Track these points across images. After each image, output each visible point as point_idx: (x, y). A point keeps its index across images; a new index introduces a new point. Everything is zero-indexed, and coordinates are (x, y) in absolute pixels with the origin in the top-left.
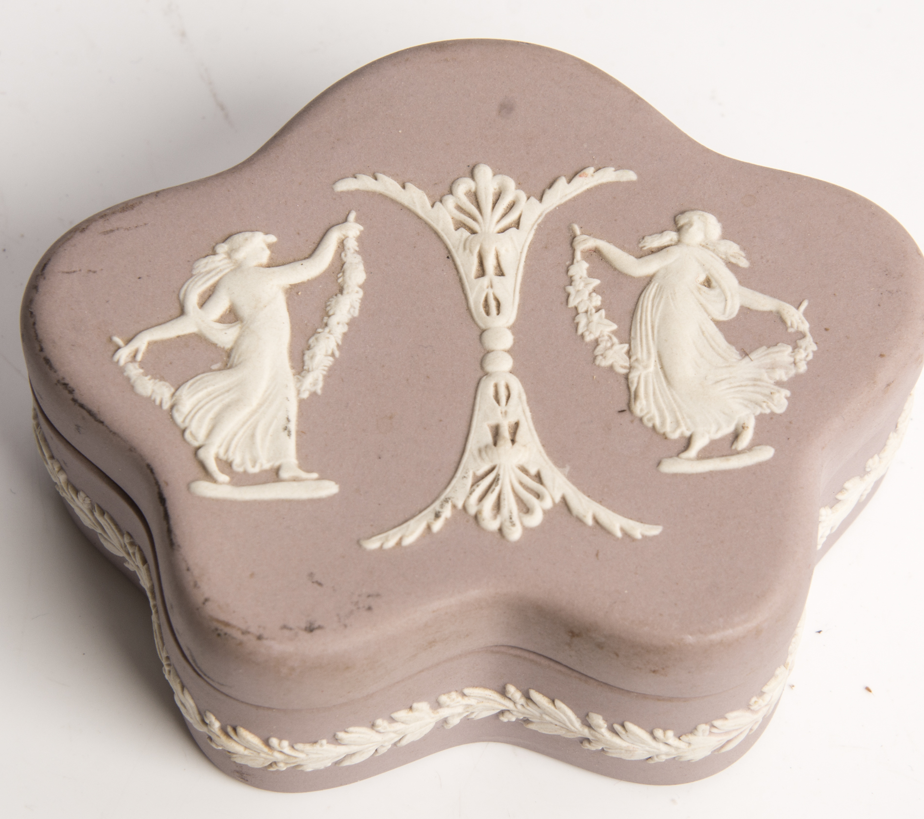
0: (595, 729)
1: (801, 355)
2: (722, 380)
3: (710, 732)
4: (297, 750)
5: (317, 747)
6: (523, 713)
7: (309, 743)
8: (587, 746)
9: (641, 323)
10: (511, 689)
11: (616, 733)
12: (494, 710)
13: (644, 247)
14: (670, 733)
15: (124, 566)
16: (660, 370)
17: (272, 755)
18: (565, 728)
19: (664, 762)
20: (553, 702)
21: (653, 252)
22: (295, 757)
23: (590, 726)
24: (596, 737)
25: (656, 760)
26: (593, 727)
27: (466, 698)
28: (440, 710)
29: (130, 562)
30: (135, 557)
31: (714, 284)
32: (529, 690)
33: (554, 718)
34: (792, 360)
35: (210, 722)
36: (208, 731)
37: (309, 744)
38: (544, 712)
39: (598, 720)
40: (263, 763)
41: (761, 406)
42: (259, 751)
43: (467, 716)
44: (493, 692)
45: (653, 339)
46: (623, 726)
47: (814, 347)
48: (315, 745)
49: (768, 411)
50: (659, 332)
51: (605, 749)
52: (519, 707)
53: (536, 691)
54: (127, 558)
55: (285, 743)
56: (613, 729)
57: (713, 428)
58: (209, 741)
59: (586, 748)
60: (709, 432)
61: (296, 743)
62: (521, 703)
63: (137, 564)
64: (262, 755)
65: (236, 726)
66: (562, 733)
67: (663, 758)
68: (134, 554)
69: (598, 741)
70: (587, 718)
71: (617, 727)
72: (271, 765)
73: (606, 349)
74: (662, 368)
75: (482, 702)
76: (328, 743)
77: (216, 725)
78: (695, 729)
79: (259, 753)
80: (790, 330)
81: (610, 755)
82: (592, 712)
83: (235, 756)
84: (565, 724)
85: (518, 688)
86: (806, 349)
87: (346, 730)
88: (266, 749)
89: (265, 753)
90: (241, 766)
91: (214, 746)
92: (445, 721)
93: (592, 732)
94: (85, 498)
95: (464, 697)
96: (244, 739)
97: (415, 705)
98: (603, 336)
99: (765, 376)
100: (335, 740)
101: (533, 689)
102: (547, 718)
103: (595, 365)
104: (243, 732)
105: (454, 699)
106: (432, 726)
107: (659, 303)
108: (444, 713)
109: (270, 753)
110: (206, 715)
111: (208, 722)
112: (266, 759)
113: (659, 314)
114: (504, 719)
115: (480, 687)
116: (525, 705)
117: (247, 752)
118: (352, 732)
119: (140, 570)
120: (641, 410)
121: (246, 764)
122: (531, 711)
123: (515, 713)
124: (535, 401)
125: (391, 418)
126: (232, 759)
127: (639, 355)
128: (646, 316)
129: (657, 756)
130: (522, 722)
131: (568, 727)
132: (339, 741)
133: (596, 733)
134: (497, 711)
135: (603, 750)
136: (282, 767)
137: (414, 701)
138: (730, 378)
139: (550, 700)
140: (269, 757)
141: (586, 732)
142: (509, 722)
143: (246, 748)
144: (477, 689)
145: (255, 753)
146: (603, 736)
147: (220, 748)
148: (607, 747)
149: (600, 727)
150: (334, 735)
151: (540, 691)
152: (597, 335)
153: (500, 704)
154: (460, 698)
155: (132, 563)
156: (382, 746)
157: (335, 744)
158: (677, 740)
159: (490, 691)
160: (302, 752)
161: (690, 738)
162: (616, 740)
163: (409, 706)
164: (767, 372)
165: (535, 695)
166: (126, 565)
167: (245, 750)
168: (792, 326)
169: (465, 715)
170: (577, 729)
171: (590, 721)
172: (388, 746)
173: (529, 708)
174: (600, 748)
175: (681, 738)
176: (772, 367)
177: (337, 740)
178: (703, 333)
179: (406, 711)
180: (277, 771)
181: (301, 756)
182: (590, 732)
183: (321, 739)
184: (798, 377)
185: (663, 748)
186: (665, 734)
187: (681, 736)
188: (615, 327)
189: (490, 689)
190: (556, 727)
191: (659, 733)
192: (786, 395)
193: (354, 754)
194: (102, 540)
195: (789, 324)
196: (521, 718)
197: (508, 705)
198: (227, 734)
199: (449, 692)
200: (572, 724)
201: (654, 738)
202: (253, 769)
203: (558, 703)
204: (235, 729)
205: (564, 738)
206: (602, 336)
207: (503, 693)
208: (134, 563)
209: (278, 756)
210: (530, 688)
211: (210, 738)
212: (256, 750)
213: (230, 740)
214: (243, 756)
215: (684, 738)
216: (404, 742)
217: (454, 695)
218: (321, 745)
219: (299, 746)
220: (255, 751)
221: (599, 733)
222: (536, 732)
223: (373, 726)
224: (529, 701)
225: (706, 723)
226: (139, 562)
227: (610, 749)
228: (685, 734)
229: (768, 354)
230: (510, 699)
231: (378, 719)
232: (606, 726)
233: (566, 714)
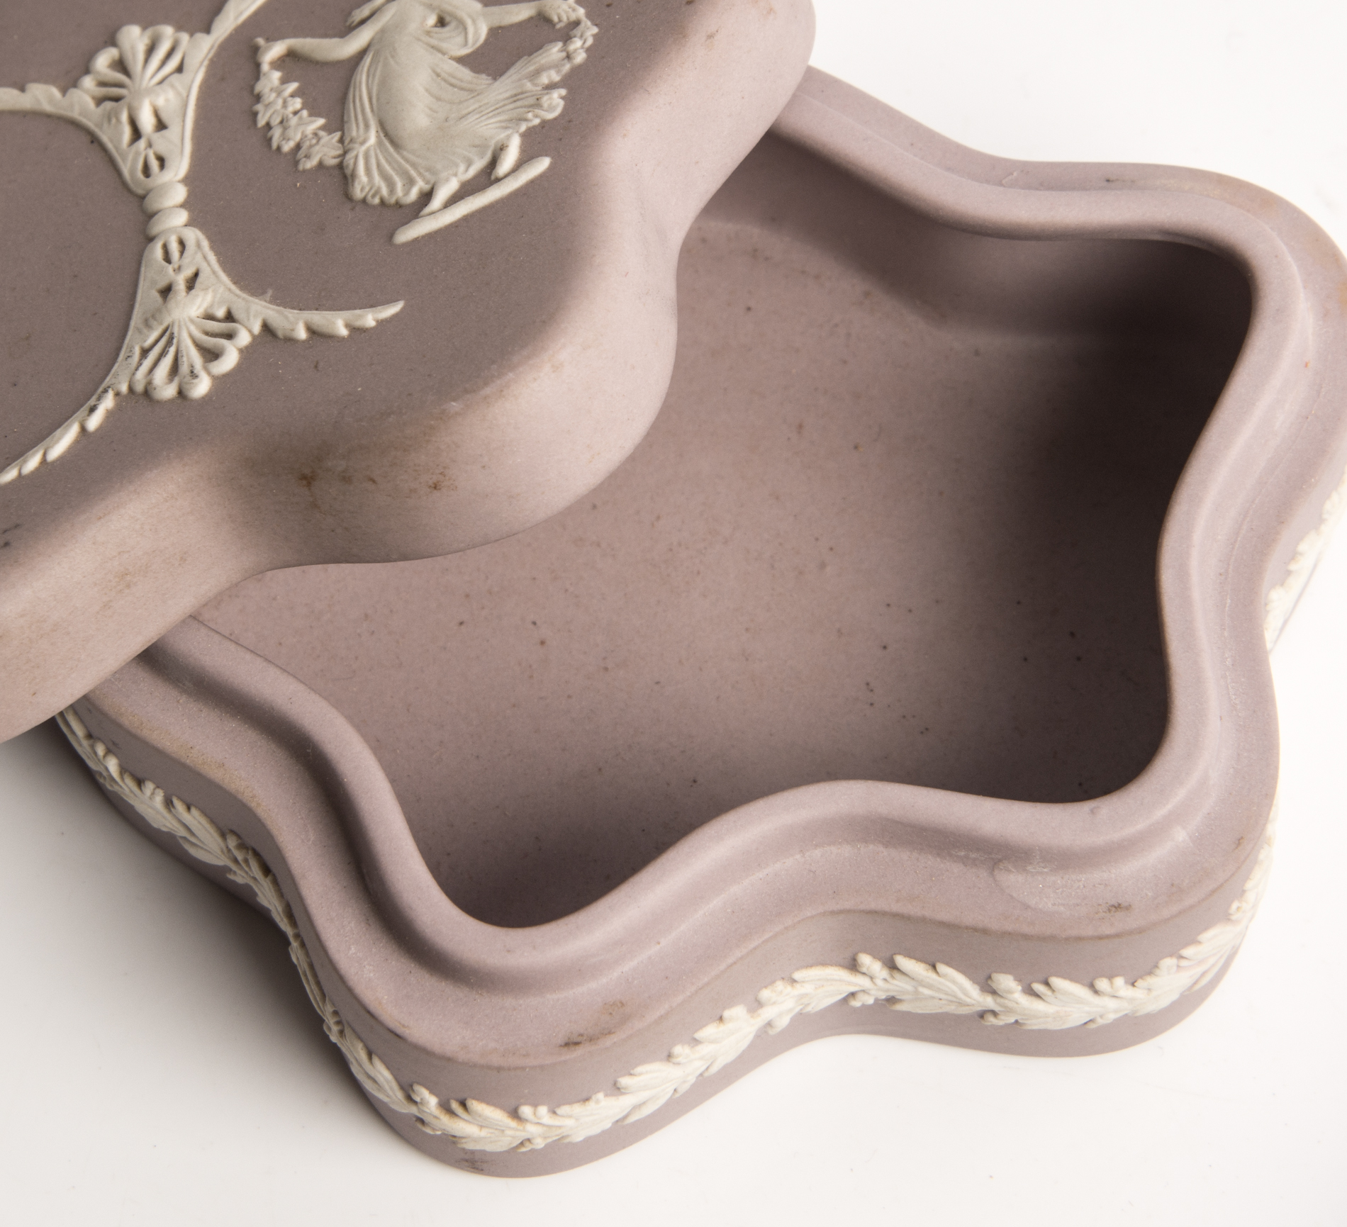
0: (1004, 995)
1: (577, 44)
2: (469, 113)
3: (1178, 966)
4: (562, 1116)
5: (591, 1105)
6: (888, 990)
7: (579, 1101)
8: (991, 1020)
9: (354, 102)
10: (866, 960)
11: (1037, 995)
12: (841, 994)
13: (353, 22)
14: (1119, 981)
15: (227, 878)
16: (384, 138)
17: (524, 1130)
18: (954, 1002)
19: (1112, 1023)
20: (934, 967)
21: (363, 22)
22: (560, 1127)
23: (994, 993)
24: (1006, 1007)
25: (1100, 1021)
26: (1001, 994)
27: (798, 986)
28: (760, 1011)
29: (239, 872)
30: (248, 865)
31: (448, 19)
32: (894, 956)
33: (939, 990)
34: (564, 54)
35: (422, 1099)
36: (419, 1112)
37: (578, 1104)
38: (921, 983)
39: (1006, 982)
40: (510, 1144)
41: (526, 120)
42: (503, 1128)
43: (801, 1010)
44: (836, 968)
45: (372, 111)
46: (1047, 984)
47: (595, 30)
48: (587, 1103)
49: (537, 121)
50: (378, 99)
51: (1020, 1021)
52: (880, 982)
53: (905, 956)
54: (234, 867)
55: (543, 1110)
56: (1032, 990)
57: (462, 168)
58: (419, 1125)
59: (989, 1024)
60: (455, 175)
61: (559, 1106)
62: (882, 977)
63: (252, 875)
64: (509, 1132)
65: (465, 1100)
66: (951, 1009)
67: (1112, 1017)
68: (246, 861)
69: (1009, 1011)
70: (989, 982)
71: (1039, 987)
72: (522, 1144)
73: (311, 146)
74: (387, 135)
75: (823, 986)
76: (606, 1095)
77: (432, 1101)
78: (1156, 966)
79: (503, 1131)
81: (1029, 1028)
82: (996, 972)
83: (463, 1141)
84: (955, 997)
85: (875, 956)
86: (581, 36)
87: (632, 1072)
88: (513, 1123)
89: (510, 1128)
90: (473, 1152)
91: (429, 1131)
92: (769, 1024)
93: (999, 1000)
94: (154, 789)
95: (794, 984)
96: (480, 1116)
97: (727, 1014)
98: (306, 136)
99: (529, 86)
100: (617, 1090)
101: (900, 954)
102: (926, 992)
103: (299, 172)
104: (475, 1105)
105: (781, 992)
106: (751, 1037)
107: (375, 71)
108: (767, 1014)
109: (521, 1128)
110: (413, 1090)
111: (418, 1099)
112: (513, 1137)
113: (376, 81)
114: (856, 1003)
115: (817, 965)
116: (889, 979)
117: (484, 1133)
118: (640, 1074)
119: (259, 883)
120: (362, 189)
121: (483, 1148)
122: (899, 985)
123: (873, 992)
124: (220, 243)
125: (27, 338)
126: (459, 1146)
127: (354, 133)
128: (360, 91)
129: (1101, 1017)
130: (883, 1003)
131: (960, 999)
132: (623, 1090)
133: (1006, 1001)
134: (846, 994)
135: (1017, 1022)
136: (539, 1143)
137: (724, 1009)
138: (480, 107)
139: (928, 966)
140: (518, 1133)
141: (989, 1002)
142: (863, 1006)
143: (481, 1127)
144: (813, 968)
145: (496, 1132)
146: (1017, 1003)
147: (439, 1133)
148: (1024, 1017)
149: (1010, 992)
150: (615, 1084)
151: (910, 955)
152: (298, 137)
153: (849, 983)
154: (789, 988)
155: (243, 874)
156: (684, 1082)
157: (615, 1095)
158: (1130, 987)
159: (833, 968)
160: (570, 1116)
161: (1150, 980)
162: (1037, 1005)
163: (718, 1016)
164: (530, 81)
165: (902, 961)
166: (231, 877)
167: (481, 1130)
168: (560, 21)
169: (797, 1009)
170: (974, 1000)
171: (994, 986)
172: (692, 1080)
173: (895, 982)
174: (1013, 1020)
175: (1136, 984)
176: (538, 73)
177: (619, 1089)
178: (438, 75)
179: (715, 1024)
180: (532, 1151)
181: (569, 1122)
182: (995, 1001)
183: (595, 1093)
184: (576, 70)
185: (1110, 1004)
186: (1111, 983)
187: (1135, 982)
188: (321, 122)
189: (832, 965)
190: (940, 1002)
191: (1102, 984)
192: (559, 95)
193: (644, 1103)
194: (187, 847)
196: (884, 997)
197: (859, 982)
198: (450, 1112)
199: (773, 982)
200: (966, 994)
201: (1096, 992)
202: (492, 1154)
203: (942, 968)
204: (463, 1104)
205: (955, 1015)
206: (304, 137)
207: (853, 966)
208: (247, 873)
209: (531, 1130)
210: (895, 954)
211: (422, 1121)
212: (499, 1128)
213: (456, 1120)
214: (476, 1140)
215: (1140, 983)
216: (714, 1069)
217: (780, 985)
218: (598, 1102)
219: (564, 1110)
220: (496, 1129)
221: (1010, 1000)
222: (909, 1013)
223: (669, 1057)
224: (895, 971)
225: (1171, 956)
226: (256, 870)
227: (1027, 1019)
228: (1141, 977)
229: (529, 61)
230: (864, 974)
231: (675, 1045)
232: (1020, 988)
233: (954, 982)
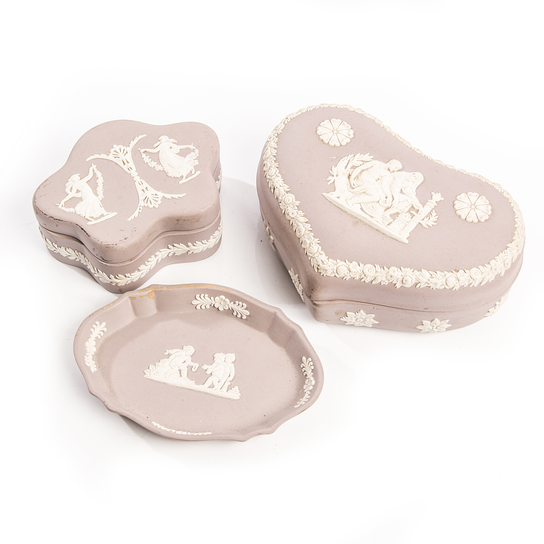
0: (190, 247)
1: (196, 153)
7: (133, 273)
8: (189, 253)
9: (161, 160)
10: (170, 246)
12: (167, 254)
13: (154, 147)
14: (206, 241)
16: (170, 166)
20: (179, 244)
21: (157, 147)
25: (204, 250)
28: (156, 257)
31: (172, 148)
36: (111, 280)
38: (178, 248)
39: (190, 244)
41: (193, 165)
43: (162, 257)
44: (166, 249)
45: (165, 162)
47: (198, 151)
49: (195, 165)
53: (175, 244)
54: (77, 257)
55: (129, 275)
60: (185, 173)
66: (183, 252)
68: (79, 254)
69: (191, 250)
71: (194, 244)
72: (127, 283)
73: (157, 167)
75: (165, 252)
77: (113, 277)
80: (192, 149)
83: (118, 284)
88: (125, 278)
92: (158, 260)
97: (151, 256)
99: (191, 159)
103: (156, 171)
104: (119, 275)
106: (156, 262)
107: (163, 155)
110: (110, 276)
113: (164, 157)
115: (163, 248)
118: (141, 267)
120: (170, 175)
122: (175, 250)
123: (172, 252)
124: (148, 182)
127: (164, 166)
128: (161, 158)
130: (174, 254)
138: (184, 162)
141: (188, 249)
142: (170, 256)
143: (121, 280)
147: (115, 284)
148: (194, 251)
150: (138, 269)
152: (154, 166)
153: (168, 251)
154: (160, 253)
156: (148, 270)
162: (195, 248)
176: (192, 157)
178: (175, 157)
183: (136, 271)
185: (205, 246)
188: (156, 163)
191: (203, 241)
192: (197, 161)
193: (143, 273)
194: (70, 258)
195: (191, 148)
198: (116, 278)
199: (157, 251)
200: (185, 249)
214: (121, 283)
223: (145, 264)
224: (174, 247)
228: (208, 239)
229: (189, 155)
230: (170, 249)
233: (183, 246)
